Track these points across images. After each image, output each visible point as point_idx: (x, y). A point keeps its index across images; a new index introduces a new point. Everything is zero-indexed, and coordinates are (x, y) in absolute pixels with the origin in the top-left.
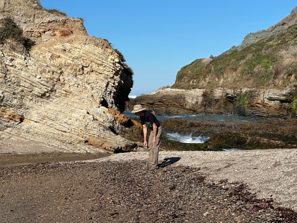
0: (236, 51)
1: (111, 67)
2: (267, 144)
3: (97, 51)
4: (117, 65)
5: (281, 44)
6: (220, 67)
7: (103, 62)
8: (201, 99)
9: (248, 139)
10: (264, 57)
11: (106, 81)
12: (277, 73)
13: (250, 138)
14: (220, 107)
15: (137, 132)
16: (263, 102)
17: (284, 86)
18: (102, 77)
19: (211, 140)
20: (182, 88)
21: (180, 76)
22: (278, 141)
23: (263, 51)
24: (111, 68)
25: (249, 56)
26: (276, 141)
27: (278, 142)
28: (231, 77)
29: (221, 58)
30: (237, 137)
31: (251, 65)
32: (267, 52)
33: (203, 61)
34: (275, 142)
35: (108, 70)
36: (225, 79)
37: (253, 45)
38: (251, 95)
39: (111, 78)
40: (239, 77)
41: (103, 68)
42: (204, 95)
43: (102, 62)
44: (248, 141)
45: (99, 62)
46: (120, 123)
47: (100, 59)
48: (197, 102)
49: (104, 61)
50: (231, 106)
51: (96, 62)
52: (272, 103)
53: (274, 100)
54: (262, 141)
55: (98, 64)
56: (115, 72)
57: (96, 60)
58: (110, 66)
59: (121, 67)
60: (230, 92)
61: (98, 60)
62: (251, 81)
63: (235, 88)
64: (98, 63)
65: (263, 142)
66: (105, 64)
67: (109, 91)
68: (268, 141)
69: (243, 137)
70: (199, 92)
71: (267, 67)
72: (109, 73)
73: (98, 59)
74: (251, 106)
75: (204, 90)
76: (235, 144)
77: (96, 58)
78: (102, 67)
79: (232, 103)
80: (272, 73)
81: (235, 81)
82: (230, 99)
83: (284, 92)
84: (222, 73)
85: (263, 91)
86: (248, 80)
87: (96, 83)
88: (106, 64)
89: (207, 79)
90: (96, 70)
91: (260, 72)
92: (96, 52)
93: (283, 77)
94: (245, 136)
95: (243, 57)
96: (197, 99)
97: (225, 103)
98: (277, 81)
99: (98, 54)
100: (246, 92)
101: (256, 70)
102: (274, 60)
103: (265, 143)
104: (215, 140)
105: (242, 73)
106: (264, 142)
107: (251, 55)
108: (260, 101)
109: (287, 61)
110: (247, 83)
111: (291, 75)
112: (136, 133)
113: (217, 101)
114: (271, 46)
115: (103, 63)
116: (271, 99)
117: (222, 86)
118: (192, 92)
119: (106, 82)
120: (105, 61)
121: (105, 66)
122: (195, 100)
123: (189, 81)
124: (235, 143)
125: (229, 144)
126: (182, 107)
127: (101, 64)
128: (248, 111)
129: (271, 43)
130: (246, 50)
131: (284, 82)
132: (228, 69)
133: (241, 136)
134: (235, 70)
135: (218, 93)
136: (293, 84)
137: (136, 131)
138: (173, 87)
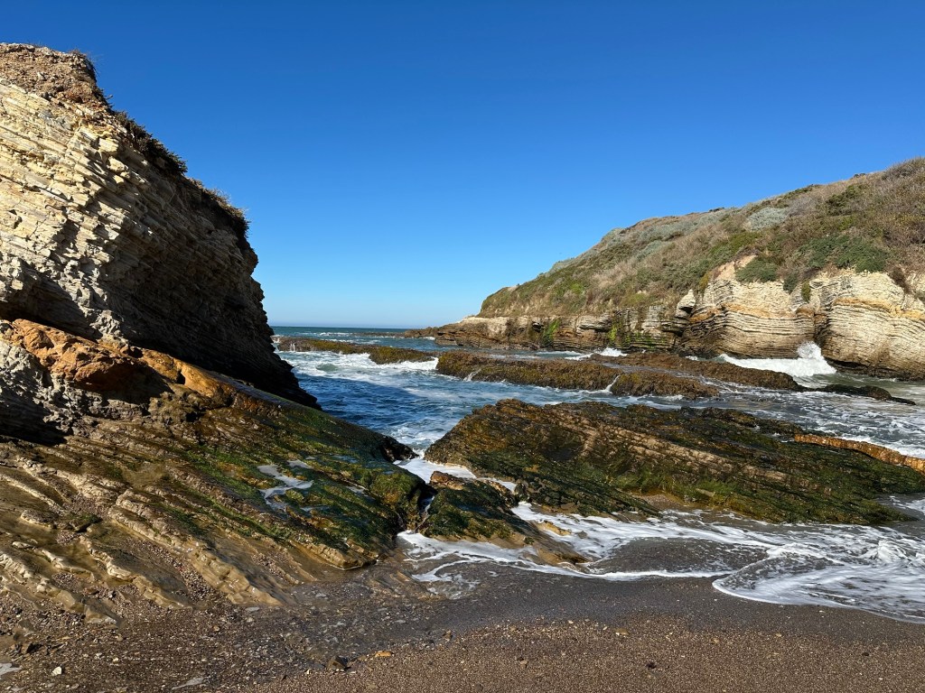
0: (544, 277)
1: (77, 167)
2: (659, 460)
3: (16, 103)
4: (115, 164)
5: (595, 267)
6: (526, 293)
7: (43, 147)
8: (504, 328)
9: (586, 436)
10: (574, 282)
11: (60, 217)
12: (591, 298)
13: (593, 433)
14: (525, 337)
15: (167, 413)
16: (575, 330)
17: (599, 314)
18: (38, 203)
19: (462, 434)
20: (486, 317)
21: (486, 306)
22: (702, 454)
23: (574, 275)
24: (79, 173)
25: (559, 281)
26: (696, 453)
27: (705, 457)
28: (537, 304)
29: (526, 285)
30: (546, 429)
31: (561, 290)
32: (579, 276)
33: (509, 290)
34: (691, 454)
35: (63, 178)
36: (531, 306)
37: (562, 270)
38: (561, 324)
39: (80, 209)
40: (547, 304)
41: (42, 170)
42: (508, 324)
43: (38, 145)
44: (586, 447)
45: (23, 145)
46: (70, 379)
47: (30, 135)
48: (500, 332)
49: (45, 142)
50: (537, 336)
51: (9, 144)
52: (585, 333)
53: (588, 328)
54: (640, 449)
55: (23, 152)
56: (97, 188)
57: (9, 134)
58: (71, 163)
59: (131, 175)
60: (537, 320)
61: (17, 134)
62: (560, 308)
63: (541, 316)
64: (20, 148)
65: (644, 452)
66: (51, 153)
67: (74, 259)
68: (660, 449)
69: (569, 426)
70: (502, 321)
71: (579, 292)
72: (73, 188)
73: (18, 130)
74: (561, 336)
75: (508, 318)
76: (541, 458)
77: (9, 127)
78: (39, 164)
79: (539, 332)
80: (584, 298)
81: (542, 308)
82: (537, 328)
83: (601, 320)
84: (528, 300)
85: (574, 318)
86: (557, 307)
87: (11, 223)
88: (54, 155)
89: (512, 307)
90: (9, 175)
91: (570, 297)
92: (11, 105)
93: (599, 304)
94: (576, 423)
95: (552, 283)
96: (500, 328)
97: (530, 333)
98: (591, 307)
99: (17, 114)
100: (555, 320)
101: (566, 295)
102: (587, 285)
103: (652, 456)
104: (472, 433)
105: (551, 298)
106: (648, 451)
107: (561, 279)
108: (571, 330)
109: (602, 285)
110: (555, 310)
111: (609, 300)
112: (160, 418)
113: (522, 330)
114: (583, 270)
115: (45, 151)
116: (584, 328)
117: (527, 314)
118: (495, 320)
119: (56, 224)
120: (52, 142)
121: (53, 163)
122: (498, 329)
123: (494, 310)
124: (540, 452)
125: (518, 456)
126: (485, 336)
127: (32, 151)
128: (557, 341)
129: (582, 267)
130: (555, 275)
131: (600, 309)
132: (534, 296)
133: (561, 424)
134: (543, 296)
135: (523, 321)
136: (611, 310)
137: (164, 409)
138: (478, 316)
